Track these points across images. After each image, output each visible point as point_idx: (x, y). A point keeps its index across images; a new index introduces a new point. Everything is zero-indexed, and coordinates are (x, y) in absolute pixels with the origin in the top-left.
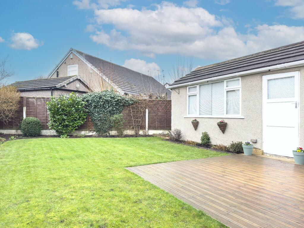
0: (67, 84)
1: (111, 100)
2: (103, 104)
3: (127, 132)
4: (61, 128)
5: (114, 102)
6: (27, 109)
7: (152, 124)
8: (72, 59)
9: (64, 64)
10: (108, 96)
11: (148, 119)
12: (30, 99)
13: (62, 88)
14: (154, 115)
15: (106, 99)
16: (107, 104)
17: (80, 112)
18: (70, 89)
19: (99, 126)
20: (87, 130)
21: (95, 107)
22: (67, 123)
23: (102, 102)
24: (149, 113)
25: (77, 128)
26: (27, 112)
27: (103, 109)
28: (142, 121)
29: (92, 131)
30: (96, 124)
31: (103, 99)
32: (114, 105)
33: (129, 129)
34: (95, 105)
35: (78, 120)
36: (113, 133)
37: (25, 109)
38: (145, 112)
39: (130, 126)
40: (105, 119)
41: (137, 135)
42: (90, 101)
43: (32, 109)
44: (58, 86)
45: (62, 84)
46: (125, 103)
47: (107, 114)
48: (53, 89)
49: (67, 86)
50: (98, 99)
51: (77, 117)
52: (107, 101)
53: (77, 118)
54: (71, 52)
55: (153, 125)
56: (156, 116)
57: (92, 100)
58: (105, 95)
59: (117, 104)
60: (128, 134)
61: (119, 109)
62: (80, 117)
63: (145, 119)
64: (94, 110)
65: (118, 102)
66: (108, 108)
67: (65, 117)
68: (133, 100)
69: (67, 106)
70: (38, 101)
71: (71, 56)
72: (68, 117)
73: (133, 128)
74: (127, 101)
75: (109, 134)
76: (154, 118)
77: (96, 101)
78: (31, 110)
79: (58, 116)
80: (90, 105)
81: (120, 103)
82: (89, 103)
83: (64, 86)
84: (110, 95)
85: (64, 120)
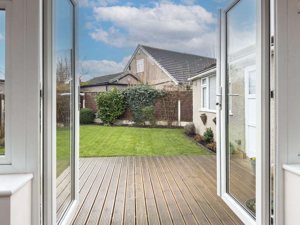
0: (119, 79)
1: (144, 93)
2: (138, 97)
3: (160, 123)
4: (104, 117)
5: (147, 95)
6: (85, 102)
7: (184, 115)
8: (139, 54)
9: (134, 59)
10: (142, 89)
11: (181, 110)
12: (88, 94)
13: (115, 83)
14: (187, 107)
15: (140, 92)
16: (142, 97)
17: (119, 104)
18: (122, 83)
19: (136, 116)
20: (127, 120)
21: (133, 99)
22: (108, 113)
23: (137, 95)
24: (181, 105)
25: (117, 118)
26: (85, 104)
27: (139, 101)
28: (174, 112)
29: (131, 121)
30: (134, 115)
31: (138, 92)
32: (147, 97)
33: (162, 120)
34: (132, 98)
35: (118, 111)
36: (147, 123)
37: (84, 101)
38: (177, 104)
39: (163, 117)
40: (140, 110)
41: (169, 127)
42: (128, 95)
43: (89, 101)
44: (111, 81)
45: (114, 79)
46: (156, 95)
47: (142, 105)
48: (107, 84)
49: (118, 81)
50: (134, 93)
51: (116, 108)
52: (141, 93)
53: (116, 110)
54: (139, 48)
55: (185, 117)
56: (188, 107)
57: (130, 93)
58: (139, 89)
59: (150, 97)
60: (161, 124)
61: (152, 101)
62: (118, 109)
63: (178, 111)
64: (132, 102)
65: (151, 94)
66: (143, 100)
67: (107, 109)
68: (163, 93)
69: (109, 99)
70: (93, 95)
71: (139, 52)
72: (109, 108)
73: (166, 119)
74: (159, 93)
75: (145, 124)
76: (186, 109)
77: (133, 94)
78: (88, 103)
79: (102, 107)
80: (128, 98)
81: (153, 95)
82: (128, 96)
83: (116, 81)
84: (144, 88)
85: (106, 111)
